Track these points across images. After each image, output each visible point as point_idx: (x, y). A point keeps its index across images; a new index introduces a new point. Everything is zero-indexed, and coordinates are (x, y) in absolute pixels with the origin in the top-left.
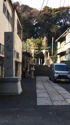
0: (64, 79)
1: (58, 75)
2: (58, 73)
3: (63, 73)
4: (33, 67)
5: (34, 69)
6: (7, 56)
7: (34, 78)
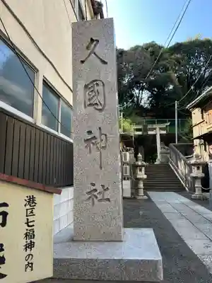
4: (141, 170)
5: (145, 177)
6: (90, 132)
7: (146, 197)
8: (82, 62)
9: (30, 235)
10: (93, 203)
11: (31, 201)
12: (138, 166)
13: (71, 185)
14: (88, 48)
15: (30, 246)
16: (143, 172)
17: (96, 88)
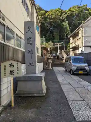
0: (82, 72)
1: (76, 67)
2: (76, 66)
3: (81, 66)
4: (50, 60)
5: (52, 62)
6: (29, 50)
7: (52, 69)
8: (27, 32)
9: (18, 69)
10: (30, 66)
11: (18, 64)
12: (49, 58)
13: (25, 64)
14: (28, 29)
15: (18, 70)
16: (51, 61)
17: (30, 39)
